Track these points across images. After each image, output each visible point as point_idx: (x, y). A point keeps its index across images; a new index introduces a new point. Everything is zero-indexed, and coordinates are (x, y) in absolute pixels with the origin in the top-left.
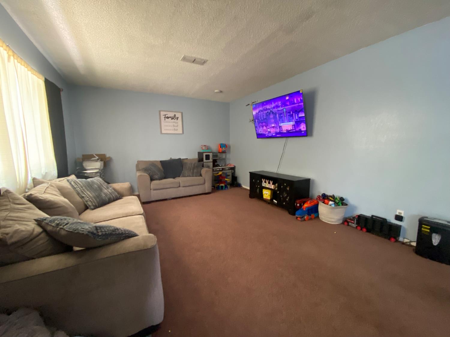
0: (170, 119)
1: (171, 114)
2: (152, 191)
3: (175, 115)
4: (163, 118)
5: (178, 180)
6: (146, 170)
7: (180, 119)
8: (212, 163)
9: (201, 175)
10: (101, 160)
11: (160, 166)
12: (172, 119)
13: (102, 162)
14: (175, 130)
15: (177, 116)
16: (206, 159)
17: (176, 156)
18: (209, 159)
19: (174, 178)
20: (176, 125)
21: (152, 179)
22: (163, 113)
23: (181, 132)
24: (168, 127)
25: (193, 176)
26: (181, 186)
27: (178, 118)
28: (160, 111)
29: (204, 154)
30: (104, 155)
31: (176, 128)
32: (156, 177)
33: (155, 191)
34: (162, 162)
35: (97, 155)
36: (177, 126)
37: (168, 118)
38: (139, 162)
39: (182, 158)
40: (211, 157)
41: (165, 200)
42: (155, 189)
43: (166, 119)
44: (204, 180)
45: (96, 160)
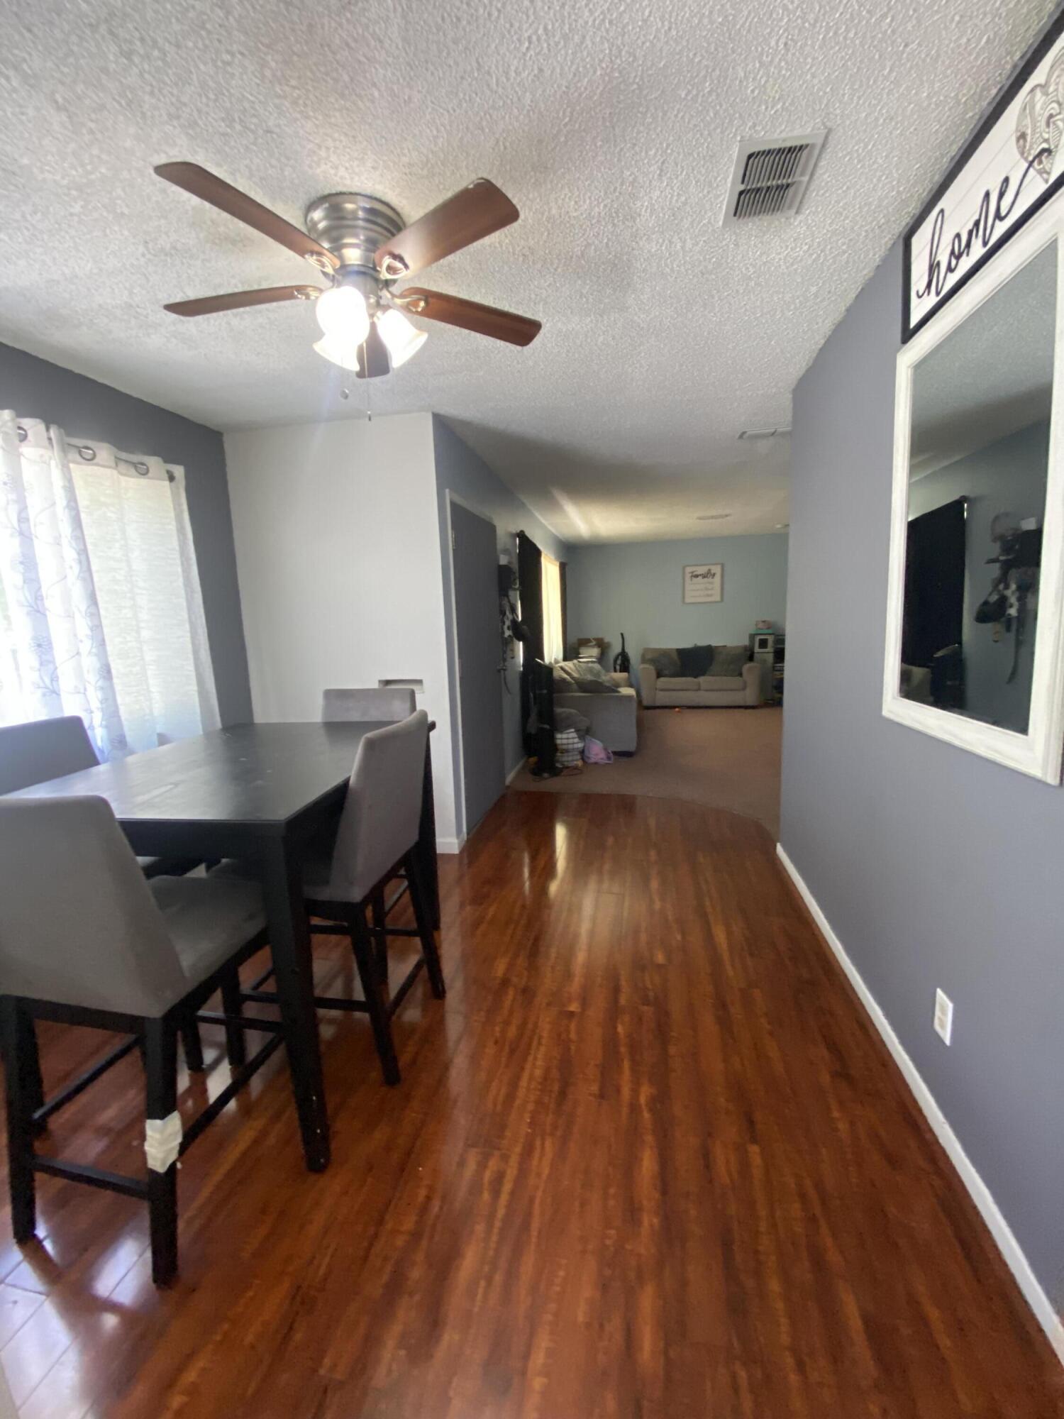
0: (700, 578)
1: (703, 570)
2: (657, 692)
3: (710, 570)
4: (688, 576)
5: (701, 679)
6: (653, 661)
7: (717, 579)
8: (772, 655)
9: (741, 675)
10: (599, 647)
11: (675, 656)
12: (704, 577)
13: (600, 649)
14: (707, 596)
15: (712, 572)
16: (760, 647)
17: (702, 642)
18: (766, 647)
19: (695, 677)
20: (710, 586)
21: (659, 675)
22: (689, 570)
23: (718, 598)
24: (697, 591)
25: (726, 676)
26: (702, 688)
27: (714, 574)
28: (684, 568)
29: (757, 638)
30: (601, 639)
31: (710, 592)
32: (666, 672)
33: (662, 693)
34: (681, 652)
35: (595, 639)
37: (697, 576)
38: (646, 650)
39: (714, 644)
40: (770, 643)
41: (675, 707)
42: (662, 690)
43: (695, 579)
44: (745, 683)
45: (593, 647)
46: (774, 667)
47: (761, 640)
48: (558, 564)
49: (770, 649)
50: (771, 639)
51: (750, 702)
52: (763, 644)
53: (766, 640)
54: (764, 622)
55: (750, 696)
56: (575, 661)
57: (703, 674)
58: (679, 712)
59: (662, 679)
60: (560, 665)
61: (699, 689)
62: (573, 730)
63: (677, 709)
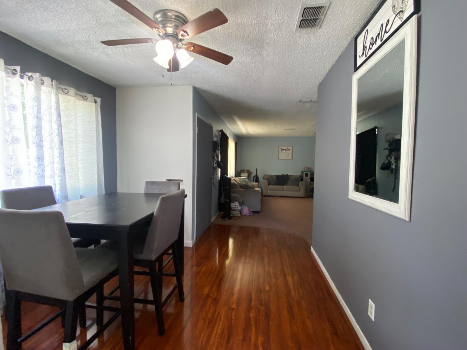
0: (285, 150)
1: (286, 148)
2: (268, 190)
3: (288, 148)
4: (280, 150)
5: (284, 187)
6: (267, 179)
7: (291, 150)
8: (310, 179)
9: (298, 186)
10: (248, 173)
11: (275, 178)
12: (286, 150)
13: (248, 174)
14: (287, 157)
15: (289, 149)
16: (305, 176)
17: (285, 173)
18: (307, 176)
19: (282, 186)
21: (269, 184)
22: (280, 148)
23: (291, 158)
24: (283, 155)
25: (293, 186)
27: (290, 149)
29: (304, 173)
30: (249, 170)
32: (272, 183)
34: (277, 176)
35: (247, 170)
36: (289, 155)
37: (283, 150)
38: (265, 175)
39: (289, 174)
40: (309, 175)
41: (274, 196)
42: (270, 190)
43: (282, 151)
44: (300, 188)
45: (246, 173)
46: (310, 184)
47: (305, 174)
48: (234, 142)
49: (309, 177)
50: (309, 173)
51: (301, 196)
52: (306, 175)
53: (308, 173)
54: (307, 167)
55: (301, 193)
56: (239, 177)
57: (285, 185)
58: (276, 198)
59: (270, 186)
60: (234, 178)
61: (283, 190)
62: (237, 202)
63: (275, 197)
